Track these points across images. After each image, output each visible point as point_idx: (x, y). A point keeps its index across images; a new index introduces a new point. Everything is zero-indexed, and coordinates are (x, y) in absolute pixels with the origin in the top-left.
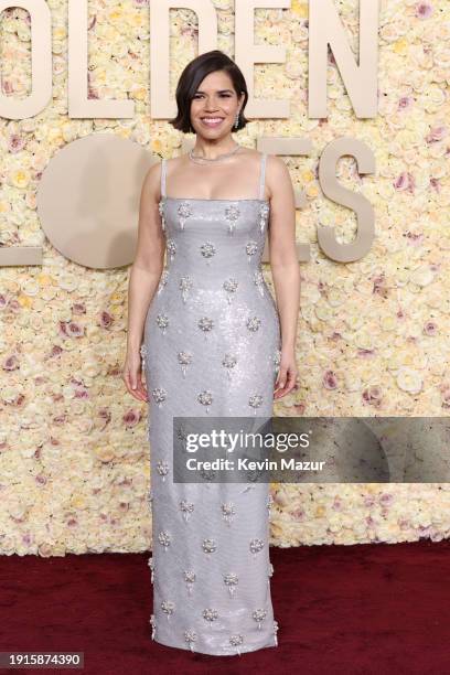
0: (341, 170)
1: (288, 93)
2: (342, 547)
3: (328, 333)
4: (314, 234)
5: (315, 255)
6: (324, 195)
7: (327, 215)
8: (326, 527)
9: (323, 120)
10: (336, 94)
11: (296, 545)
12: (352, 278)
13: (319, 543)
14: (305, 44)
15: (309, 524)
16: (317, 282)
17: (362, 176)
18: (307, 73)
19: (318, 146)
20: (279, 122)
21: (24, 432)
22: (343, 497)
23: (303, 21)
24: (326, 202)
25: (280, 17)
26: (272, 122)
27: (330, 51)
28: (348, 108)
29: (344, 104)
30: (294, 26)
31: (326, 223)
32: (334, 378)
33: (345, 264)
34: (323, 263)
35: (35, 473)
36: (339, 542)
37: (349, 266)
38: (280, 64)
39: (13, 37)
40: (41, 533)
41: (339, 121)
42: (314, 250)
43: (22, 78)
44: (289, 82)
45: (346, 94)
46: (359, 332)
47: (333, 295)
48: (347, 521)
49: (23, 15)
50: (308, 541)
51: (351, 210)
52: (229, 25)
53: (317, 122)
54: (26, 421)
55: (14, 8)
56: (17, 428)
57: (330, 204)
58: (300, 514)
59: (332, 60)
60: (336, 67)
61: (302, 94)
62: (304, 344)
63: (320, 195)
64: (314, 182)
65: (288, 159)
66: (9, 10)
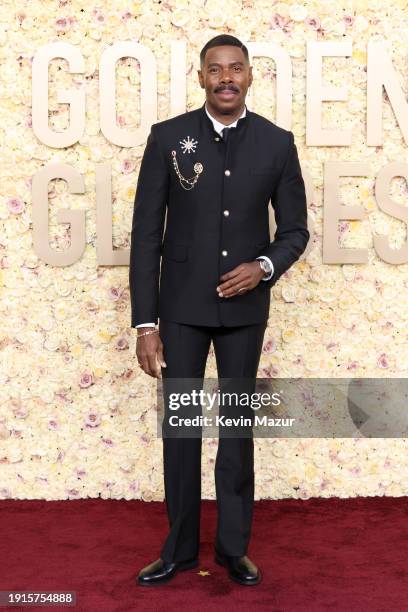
0: (394, 187)
1: (350, 125)
2: (392, 498)
3: (383, 322)
4: (371, 241)
5: (371, 258)
6: (380, 210)
7: (383, 225)
8: (378, 482)
9: (379, 147)
10: (391, 126)
11: (354, 496)
12: (402, 277)
13: (373, 495)
14: (364, 85)
15: (365, 479)
16: (373, 280)
18: (366, 109)
19: (375, 169)
20: (342, 149)
21: (132, 401)
22: (392, 457)
23: (362, 67)
24: (381, 214)
25: (344, 63)
26: (336, 149)
27: (385, 91)
28: (400, 137)
29: (396, 134)
30: (354, 71)
31: (380, 231)
32: (387, 360)
33: (396, 265)
34: (379, 264)
35: (141, 433)
36: (389, 494)
37: (400, 267)
38: (343, 102)
39: (127, 81)
40: (144, 482)
41: (392, 148)
42: (371, 253)
43: (133, 114)
44: (352, 116)
45: (398, 126)
47: (386, 290)
48: (396, 478)
49: (134, 63)
50: (364, 493)
51: (402, 221)
52: (302, 70)
53: (374, 149)
54: (134, 391)
55: (127, 58)
56: (126, 396)
57: (385, 217)
58: (357, 471)
59: (387, 98)
60: (390, 104)
61: (361, 127)
62: (362, 331)
63: (376, 209)
64: (371, 199)
65: (350, 179)
66: (123, 59)
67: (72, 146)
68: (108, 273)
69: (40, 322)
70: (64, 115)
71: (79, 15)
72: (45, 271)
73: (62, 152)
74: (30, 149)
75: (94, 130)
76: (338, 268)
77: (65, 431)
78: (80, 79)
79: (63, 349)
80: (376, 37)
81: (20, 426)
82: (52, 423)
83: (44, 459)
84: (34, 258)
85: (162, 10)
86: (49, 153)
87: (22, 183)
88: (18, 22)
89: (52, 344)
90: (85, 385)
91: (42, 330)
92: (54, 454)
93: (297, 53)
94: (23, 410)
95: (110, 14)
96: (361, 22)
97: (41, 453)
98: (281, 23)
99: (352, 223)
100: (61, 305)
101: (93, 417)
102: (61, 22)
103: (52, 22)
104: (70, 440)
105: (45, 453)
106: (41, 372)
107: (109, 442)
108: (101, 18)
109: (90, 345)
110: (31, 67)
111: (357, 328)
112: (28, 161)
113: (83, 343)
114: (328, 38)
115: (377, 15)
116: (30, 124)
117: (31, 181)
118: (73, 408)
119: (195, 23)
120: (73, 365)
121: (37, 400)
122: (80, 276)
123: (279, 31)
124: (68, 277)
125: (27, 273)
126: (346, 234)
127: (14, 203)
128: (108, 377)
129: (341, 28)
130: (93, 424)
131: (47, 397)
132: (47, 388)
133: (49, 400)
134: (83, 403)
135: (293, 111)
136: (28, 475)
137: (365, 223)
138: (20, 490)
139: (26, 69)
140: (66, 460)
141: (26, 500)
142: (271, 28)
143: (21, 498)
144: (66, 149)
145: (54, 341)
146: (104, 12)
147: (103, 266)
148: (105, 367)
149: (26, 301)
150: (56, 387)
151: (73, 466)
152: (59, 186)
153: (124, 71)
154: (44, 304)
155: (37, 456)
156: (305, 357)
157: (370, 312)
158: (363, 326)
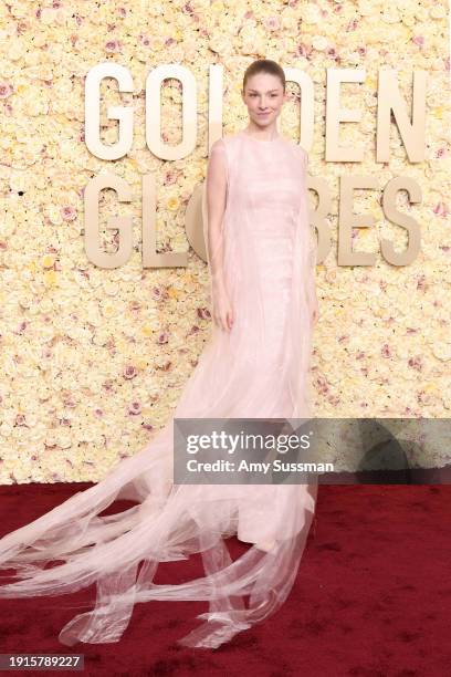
0: (398, 201)
1: (363, 145)
3: (386, 317)
4: (379, 246)
5: (378, 261)
6: (386, 218)
7: (389, 232)
9: (386, 164)
10: (397, 145)
12: (403, 278)
14: (375, 109)
16: (379, 280)
17: (412, 204)
18: (376, 129)
19: (383, 183)
20: (355, 165)
21: (170, 389)
23: (373, 93)
24: (387, 222)
25: (358, 89)
26: (350, 165)
27: (392, 114)
28: (404, 155)
29: (400, 152)
30: (367, 96)
31: (385, 237)
32: (390, 350)
33: (399, 267)
34: (384, 267)
37: (401, 269)
38: (356, 123)
39: (168, 101)
41: (397, 164)
42: (379, 256)
43: (175, 131)
44: (364, 137)
45: (403, 145)
46: (407, 317)
47: (390, 290)
49: (177, 84)
51: (404, 229)
52: (322, 94)
53: (382, 165)
54: (173, 381)
55: (170, 79)
56: (165, 386)
57: (390, 225)
59: (394, 121)
60: (397, 126)
61: (372, 145)
62: (368, 324)
63: (382, 217)
64: (379, 208)
65: (362, 191)
66: (166, 81)
67: (119, 160)
68: (150, 275)
69: (89, 320)
70: (113, 131)
71: (126, 40)
72: (94, 273)
73: (110, 165)
74: (82, 161)
75: (140, 145)
76: (348, 270)
77: (109, 419)
78: (128, 97)
79: (109, 345)
80: (384, 67)
81: (70, 415)
82: (99, 412)
83: (91, 445)
84: (84, 261)
85: (200, 37)
86: (98, 165)
87: (73, 193)
88: (71, 44)
89: (100, 340)
90: (130, 377)
91: (92, 327)
92: (100, 440)
93: (318, 78)
94: (73, 400)
95: (155, 38)
96: (372, 52)
97: (88, 440)
98: (304, 53)
99: (362, 231)
100: (107, 303)
101: (136, 405)
102: (111, 45)
103: (103, 45)
104: (115, 427)
105: (91, 440)
106: (90, 365)
107: (149, 428)
108: (147, 43)
109: (134, 341)
110: (84, 86)
111: (365, 323)
112: (79, 173)
113: (128, 338)
114: (344, 67)
115: (386, 47)
116: (83, 139)
117: (83, 191)
118: (118, 398)
119: (229, 50)
120: (119, 359)
121: (87, 390)
122: (126, 277)
123: (303, 59)
124: (116, 278)
125: (77, 275)
126: (356, 240)
127: (67, 211)
128: (149, 369)
129: (356, 58)
130: (136, 411)
131: (96, 388)
132: (95, 380)
133: (96, 391)
134: (127, 393)
135: (315, 131)
136: (76, 461)
137: (373, 231)
138: (68, 474)
139: (78, 88)
140: (110, 445)
141: (74, 483)
142: (296, 56)
143: (70, 481)
144: (113, 161)
145: (102, 337)
146: (150, 37)
147: (146, 269)
148: (147, 359)
149: (77, 301)
150: (102, 379)
151: (117, 450)
152: (108, 195)
153: (168, 92)
154: (92, 303)
155: (84, 442)
156: (321, 348)
157: (376, 309)
158: (370, 320)
